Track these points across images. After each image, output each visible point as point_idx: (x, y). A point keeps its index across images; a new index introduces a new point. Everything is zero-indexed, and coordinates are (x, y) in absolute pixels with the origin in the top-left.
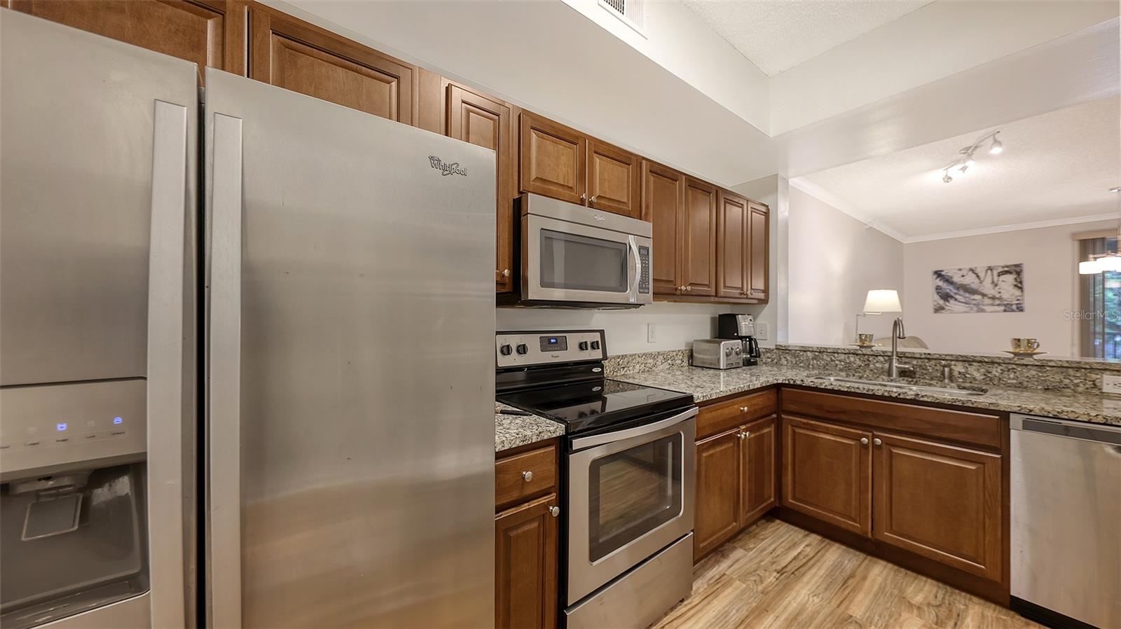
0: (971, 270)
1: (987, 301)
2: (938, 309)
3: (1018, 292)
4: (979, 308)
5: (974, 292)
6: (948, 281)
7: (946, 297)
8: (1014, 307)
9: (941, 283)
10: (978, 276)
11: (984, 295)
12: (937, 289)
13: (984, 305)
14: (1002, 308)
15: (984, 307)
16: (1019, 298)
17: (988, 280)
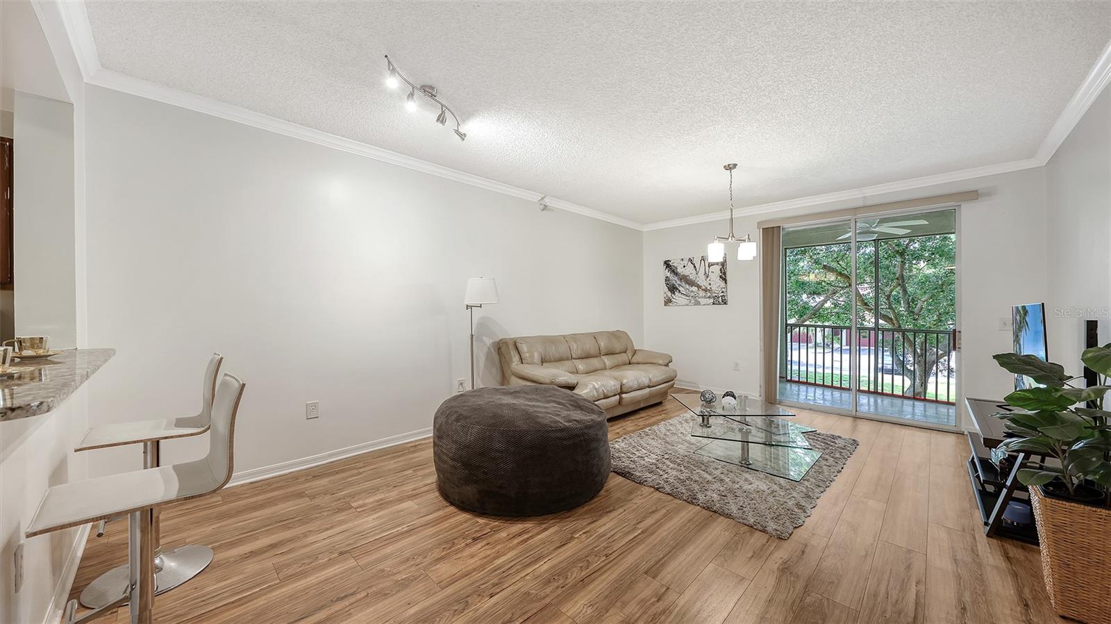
0: (690, 260)
1: (702, 293)
2: (668, 302)
3: (723, 284)
4: (696, 301)
5: (691, 283)
6: (674, 271)
7: (673, 289)
8: (721, 301)
9: (669, 274)
10: (695, 267)
11: (699, 287)
12: (666, 280)
13: (699, 298)
14: (712, 300)
15: (700, 300)
16: (723, 290)
17: (702, 272)
